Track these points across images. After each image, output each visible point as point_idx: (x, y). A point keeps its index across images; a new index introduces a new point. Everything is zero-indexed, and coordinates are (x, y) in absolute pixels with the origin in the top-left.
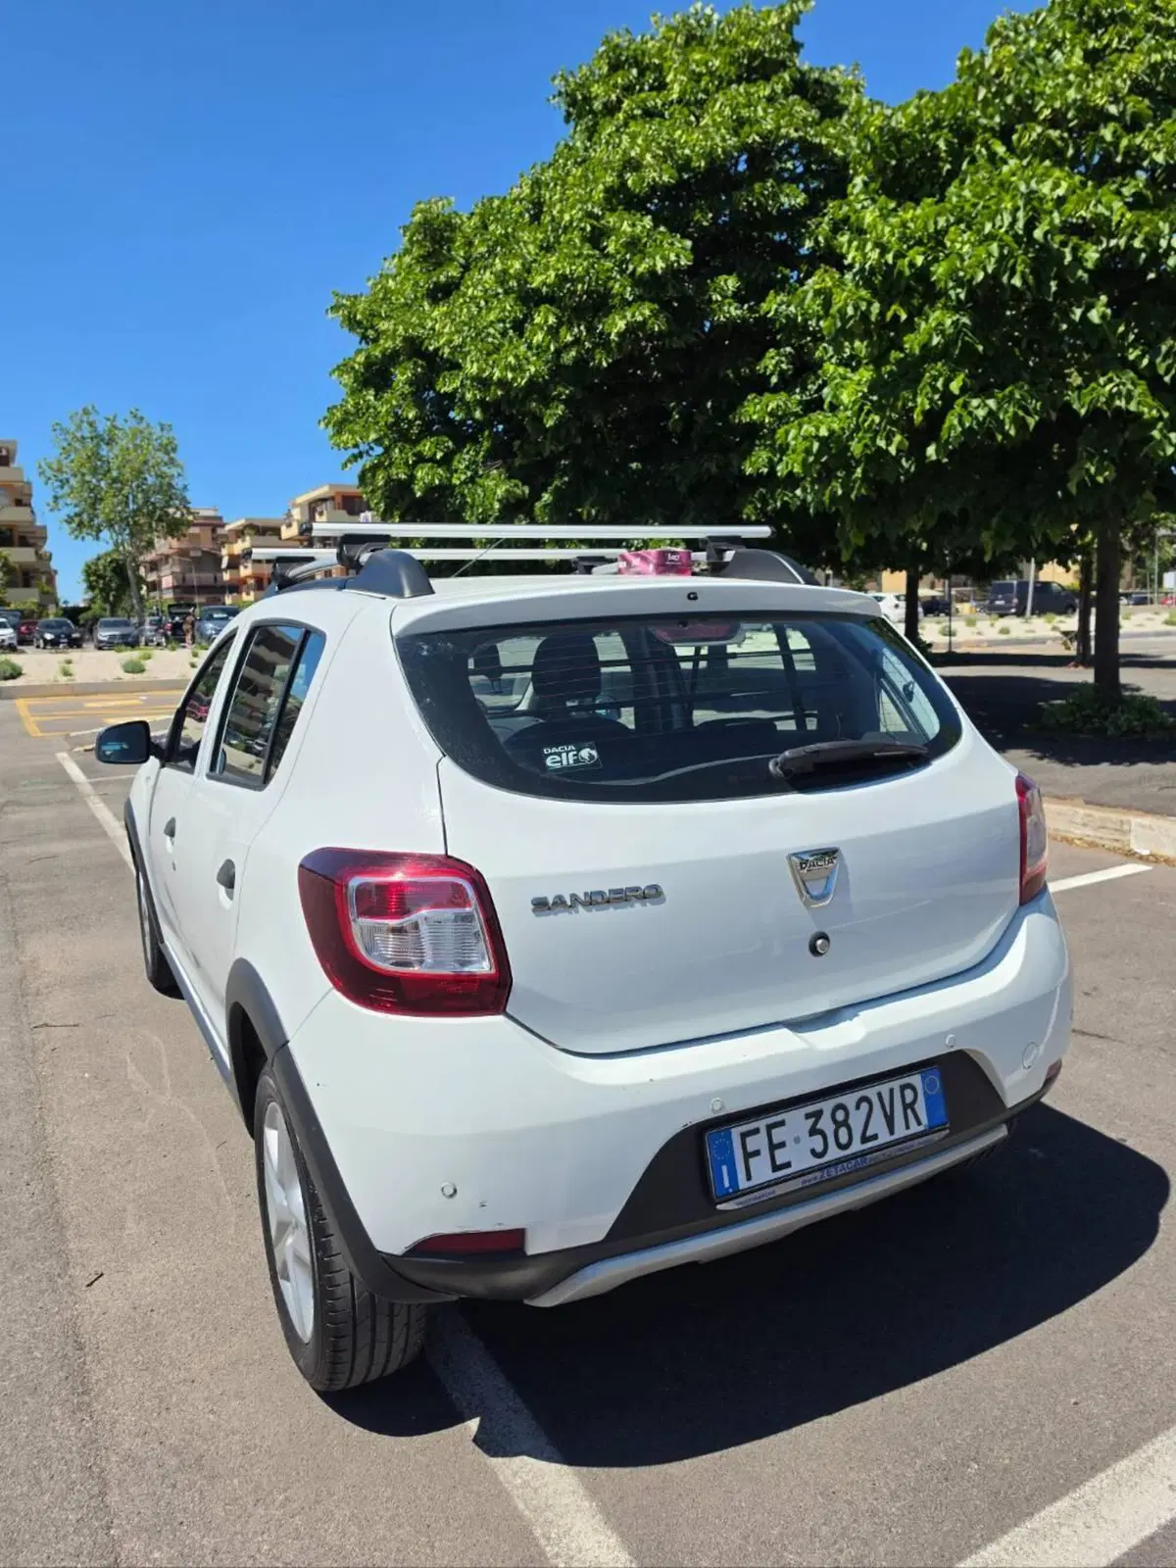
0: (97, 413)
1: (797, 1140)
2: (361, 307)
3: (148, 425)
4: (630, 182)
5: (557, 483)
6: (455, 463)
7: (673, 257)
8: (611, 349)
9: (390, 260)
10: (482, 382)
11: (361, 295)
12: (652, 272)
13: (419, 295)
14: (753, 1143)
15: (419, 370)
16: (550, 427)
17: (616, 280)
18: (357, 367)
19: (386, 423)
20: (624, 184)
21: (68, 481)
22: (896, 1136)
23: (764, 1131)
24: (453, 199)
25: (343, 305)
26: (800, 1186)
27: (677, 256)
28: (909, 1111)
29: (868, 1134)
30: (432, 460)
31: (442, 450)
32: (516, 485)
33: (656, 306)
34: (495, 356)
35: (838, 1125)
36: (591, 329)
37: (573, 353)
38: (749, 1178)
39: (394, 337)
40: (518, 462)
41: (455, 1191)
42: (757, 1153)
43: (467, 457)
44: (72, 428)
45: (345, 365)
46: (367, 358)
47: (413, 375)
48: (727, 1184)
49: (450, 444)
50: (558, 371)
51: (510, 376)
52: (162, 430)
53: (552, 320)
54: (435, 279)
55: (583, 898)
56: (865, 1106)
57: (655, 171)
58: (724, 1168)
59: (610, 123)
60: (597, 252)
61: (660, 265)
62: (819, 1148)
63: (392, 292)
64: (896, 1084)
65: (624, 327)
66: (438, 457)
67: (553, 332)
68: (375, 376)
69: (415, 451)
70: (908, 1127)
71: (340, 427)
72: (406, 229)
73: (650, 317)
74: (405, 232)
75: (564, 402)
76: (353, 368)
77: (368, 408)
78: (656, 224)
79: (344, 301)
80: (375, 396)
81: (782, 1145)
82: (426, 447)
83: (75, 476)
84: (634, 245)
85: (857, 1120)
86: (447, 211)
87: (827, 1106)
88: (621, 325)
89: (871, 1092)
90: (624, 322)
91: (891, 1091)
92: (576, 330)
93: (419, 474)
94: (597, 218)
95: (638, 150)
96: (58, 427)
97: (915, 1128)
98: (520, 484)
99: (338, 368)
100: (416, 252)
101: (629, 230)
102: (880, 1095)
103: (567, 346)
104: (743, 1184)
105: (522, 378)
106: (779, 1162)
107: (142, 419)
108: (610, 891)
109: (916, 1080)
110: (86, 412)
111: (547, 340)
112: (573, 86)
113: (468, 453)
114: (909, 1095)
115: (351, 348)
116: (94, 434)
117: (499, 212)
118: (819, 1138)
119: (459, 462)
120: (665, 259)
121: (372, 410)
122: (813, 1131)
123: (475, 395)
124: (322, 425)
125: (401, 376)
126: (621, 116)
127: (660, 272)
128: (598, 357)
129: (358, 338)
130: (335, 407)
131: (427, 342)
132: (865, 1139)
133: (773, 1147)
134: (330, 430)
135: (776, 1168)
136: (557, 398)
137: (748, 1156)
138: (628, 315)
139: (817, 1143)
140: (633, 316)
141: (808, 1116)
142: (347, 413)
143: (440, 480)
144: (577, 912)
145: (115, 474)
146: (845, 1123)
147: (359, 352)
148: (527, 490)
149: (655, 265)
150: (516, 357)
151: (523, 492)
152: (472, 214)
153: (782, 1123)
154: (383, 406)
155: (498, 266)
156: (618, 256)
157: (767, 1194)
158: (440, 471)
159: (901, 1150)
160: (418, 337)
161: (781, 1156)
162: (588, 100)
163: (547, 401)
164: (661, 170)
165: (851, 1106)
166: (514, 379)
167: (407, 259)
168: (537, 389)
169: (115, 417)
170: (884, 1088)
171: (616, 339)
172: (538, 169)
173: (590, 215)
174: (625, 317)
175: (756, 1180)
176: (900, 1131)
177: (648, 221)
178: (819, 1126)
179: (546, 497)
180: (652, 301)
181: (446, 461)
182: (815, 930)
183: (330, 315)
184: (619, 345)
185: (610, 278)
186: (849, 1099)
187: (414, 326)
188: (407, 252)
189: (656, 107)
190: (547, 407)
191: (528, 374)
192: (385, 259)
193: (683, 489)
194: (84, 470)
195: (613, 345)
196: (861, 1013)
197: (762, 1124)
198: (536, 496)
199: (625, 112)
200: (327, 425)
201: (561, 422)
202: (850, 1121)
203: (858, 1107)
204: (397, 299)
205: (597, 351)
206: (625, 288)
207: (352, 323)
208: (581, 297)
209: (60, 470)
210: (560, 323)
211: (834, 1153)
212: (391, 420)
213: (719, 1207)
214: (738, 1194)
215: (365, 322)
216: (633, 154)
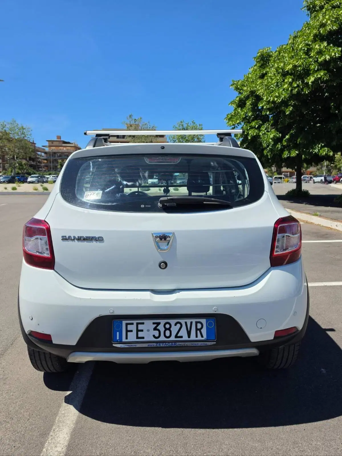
0: (184, 122)
1: (148, 331)
2: (239, 84)
3: (196, 125)
4: (321, 32)
5: (292, 132)
6: (262, 128)
7: (333, 54)
8: (310, 87)
9: (251, 69)
10: (268, 102)
11: (240, 80)
12: (325, 60)
13: (257, 78)
14: (130, 327)
15: (253, 100)
16: (288, 115)
17: (312, 64)
18: (236, 101)
19: (243, 117)
20: (320, 32)
21: (176, 141)
22: (191, 339)
23: (135, 325)
24: (271, 47)
25: (235, 84)
26: (147, 346)
27: (335, 53)
28: (198, 331)
29: (179, 335)
30: (255, 128)
31: (258, 124)
32: (277, 134)
33: (326, 72)
34: (272, 94)
35: (166, 329)
36: (303, 82)
37: (296, 90)
38: (127, 338)
39: (247, 92)
40: (279, 126)
41: (32, 318)
42: (131, 331)
43: (265, 126)
44: (178, 127)
45: (233, 102)
46: (240, 98)
47: (252, 102)
48: (118, 338)
49: (261, 122)
50: (292, 97)
51: (276, 99)
52: (200, 126)
53: (290, 80)
54: (262, 72)
55: (77, 237)
56: (179, 326)
57: (330, 26)
58: (118, 333)
59: (320, 13)
60: (307, 56)
61: (328, 57)
62: (157, 335)
63: (250, 78)
64: (194, 321)
65: (313, 80)
66: (256, 127)
67: (291, 84)
68: (241, 104)
69: (250, 125)
70: (197, 337)
71: (230, 119)
72: (255, 58)
73: (323, 75)
74: (255, 59)
75: (292, 106)
76: (235, 102)
77: (238, 113)
78: (329, 44)
79: (235, 82)
80: (241, 110)
81: (142, 331)
82: (253, 124)
83: (177, 139)
84: (320, 53)
85: (175, 329)
86: (269, 51)
87: (163, 322)
88: (312, 79)
89: (183, 321)
90: (314, 78)
91: (191, 323)
92: (298, 82)
93: (250, 132)
94: (309, 45)
95: (325, 20)
96: (174, 126)
97: (199, 338)
98: (279, 133)
99: (231, 103)
100: (258, 65)
101: (318, 47)
102: (186, 323)
103: (295, 88)
104: (124, 340)
105: (280, 100)
106: (139, 336)
107: (195, 123)
108: (86, 237)
109: (204, 321)
110: (181, 122)
111: (288, 87)
112: (309, 3)
113: (266, 125)
114: (199, 326)
115: (235, 96)
116: (183, 128)
117: (285, 49)
118: (157, 332)
119: (263, 128)
120: (330, 55)
121: (239, 114)
122: (155, 329)
123: (267, 107)
124: (225, 120)
125: (248, 103)
126: (324, 10)
127: (327, 60)
128: (305, 90)
129: (238, 93)
130: (229, 114)
131: (256, 92)
132: (176, 336)
133: (138, 331)
134: (227, 121)
135: (138, 337)
136: (290, 105)
137: (127, 331)
138: (315, 75)
139: (156, 333)
140: (317, 76)
141: (154, 323)
142: (232, 115)
143: (256, 134)
144: (75, 242)
145: (187, 138)
146: (169, 329)
147: (237, 97)
148: (280, 135)
149: (326, 58)
150: (279, 93)
151: (279, 135)
152: (276, 51)
153: (143, 323)
154: (242, 113)
155: (276, 65)
156: (314, 57)
157: (133, 345)
158: (256, 131)
159: (192, 344)
160: (254, 90)
161: (140, 334)
162: (314, 6)
163: (287, 106)
164: (333, 25)
165: (173, 324)
166: (277, 100)
167: (255, 68)
168: (285, 103)
169: (188, 123)
170: (189, 321)
171: (311, 84)
172: (296, 33)
173: (307, 45)
174: (314, 76)
175: (129, 340)
176: (193, 337)
177: (325, 44)
178: (157, 328)
179: (287, 137)
180: (324, 70)
181: (259, 128)
182: (162, 260)
183: (231, 87)
184: (312, 85)
185: (310, 65)
186: (173, 322)
187: (253, 87)
188: (256, 65)
189: (337, 5)
190: (287, 108)
191: (281, 98)
192: (250, 69)
193: (334, 132)
194: (180, 138)
195: (310, 86)
196: (180, 292)
197: (135, 322)
198: (283, 136)
199: (326, 8)
200: (226, 120)
201: (291, 112)
202: (171, 329)
203: (176, 325)
204: (250, 80)
205: (305, 88)
206: (315, 67)
207: (237, 89)
208: (300, 72)
209: (174, 138)
210: (293, 80)
211: (162, 338)
212: (244, 116)
213: (114, 345)
214: (121, 342)
215: (240, 88)
216: (324, 22)
